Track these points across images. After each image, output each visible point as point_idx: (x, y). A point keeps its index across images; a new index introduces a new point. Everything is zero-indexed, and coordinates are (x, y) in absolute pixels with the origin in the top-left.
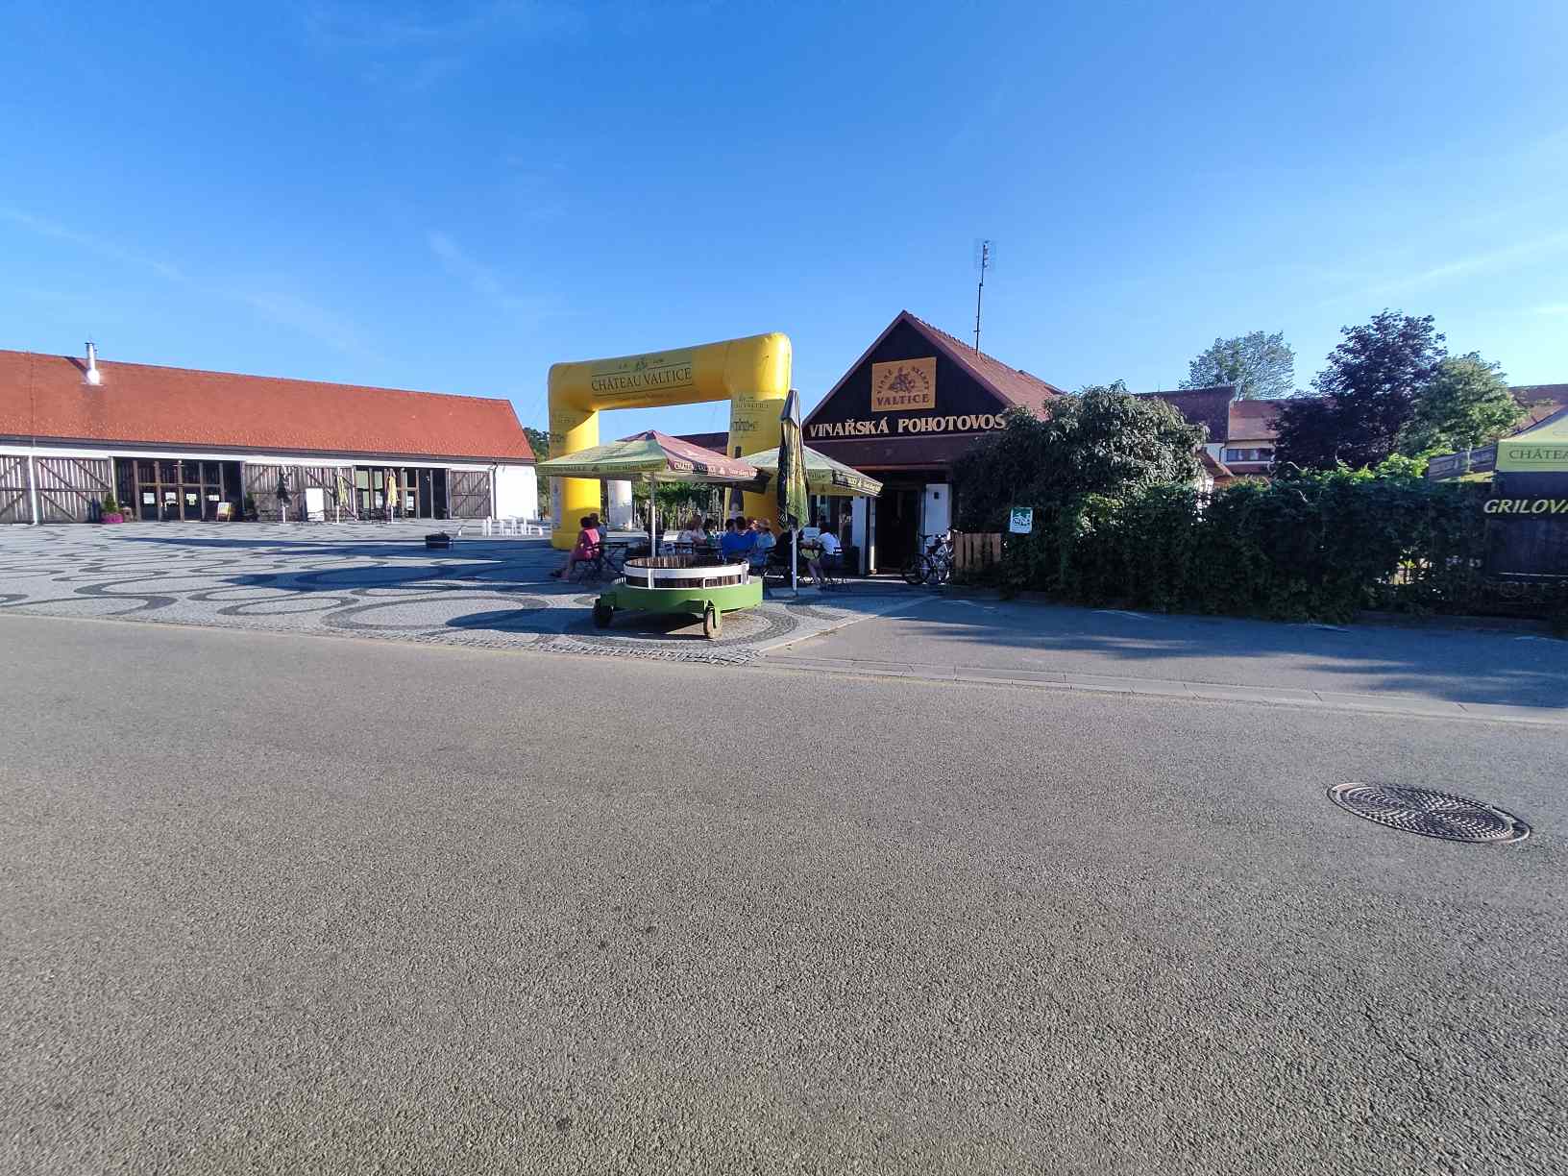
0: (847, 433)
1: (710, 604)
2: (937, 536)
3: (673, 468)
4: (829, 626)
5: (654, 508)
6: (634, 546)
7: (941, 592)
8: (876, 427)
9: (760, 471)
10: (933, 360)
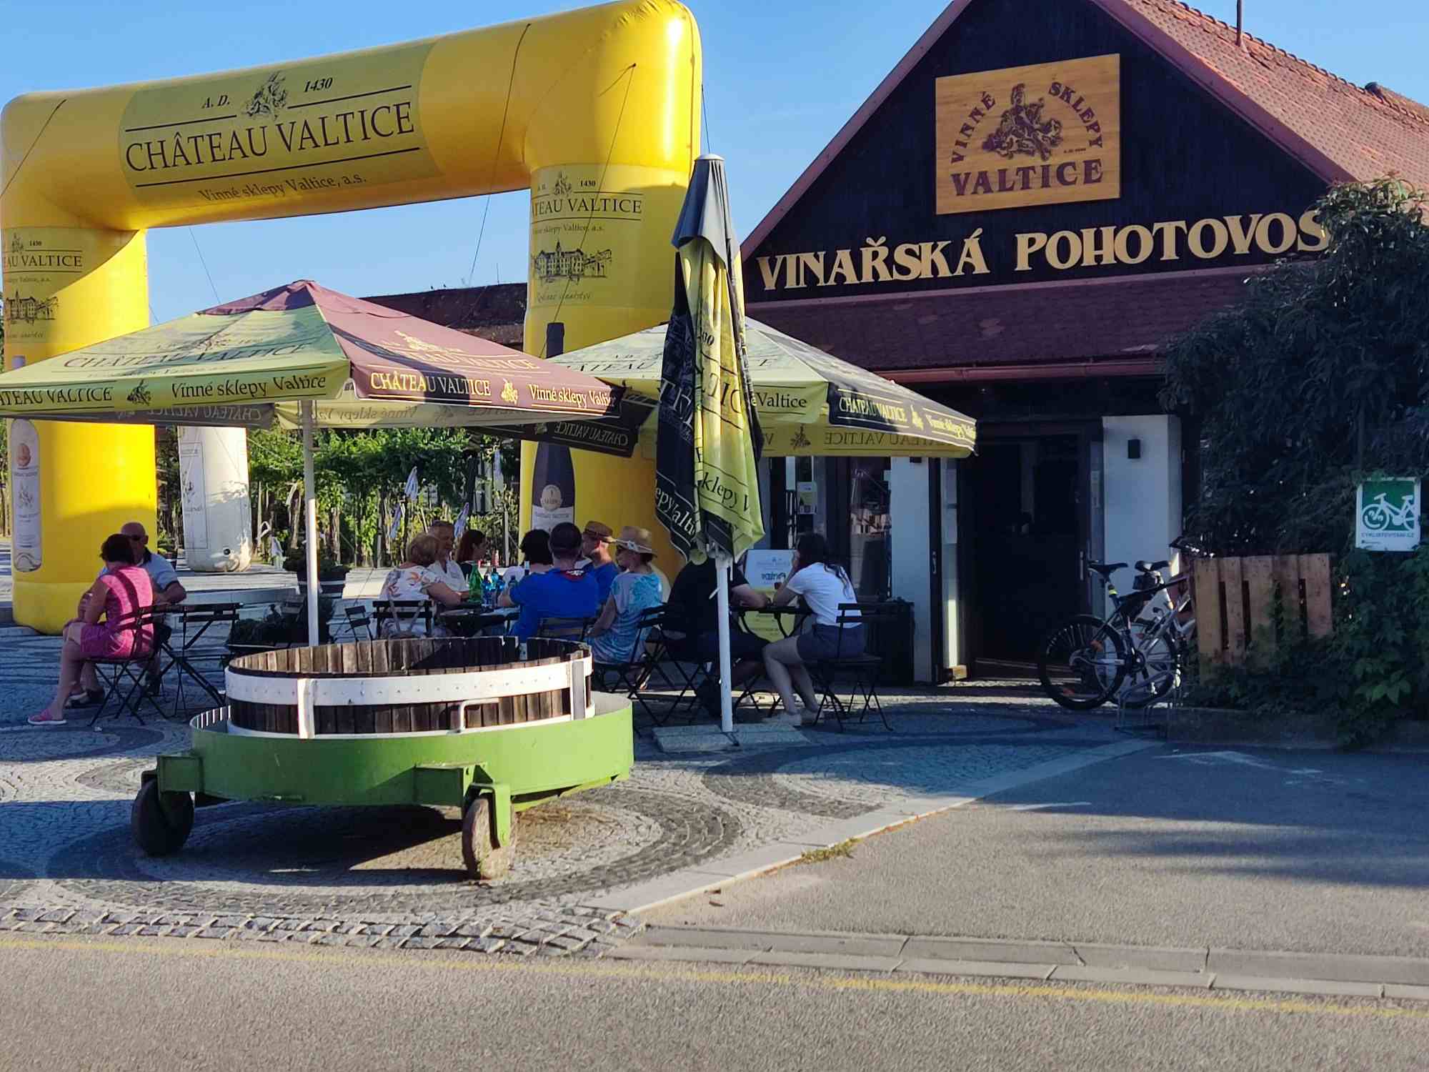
0: (867, 277)
1: (481, 776)
2: (1140, 566)
3: (367, 390)
4: (831, 833)
5: (312, 505)
6: (257, 614)
7: (1158, 729)
8: (952, 256)
9: (619, 391)
10: (1112, 62)
